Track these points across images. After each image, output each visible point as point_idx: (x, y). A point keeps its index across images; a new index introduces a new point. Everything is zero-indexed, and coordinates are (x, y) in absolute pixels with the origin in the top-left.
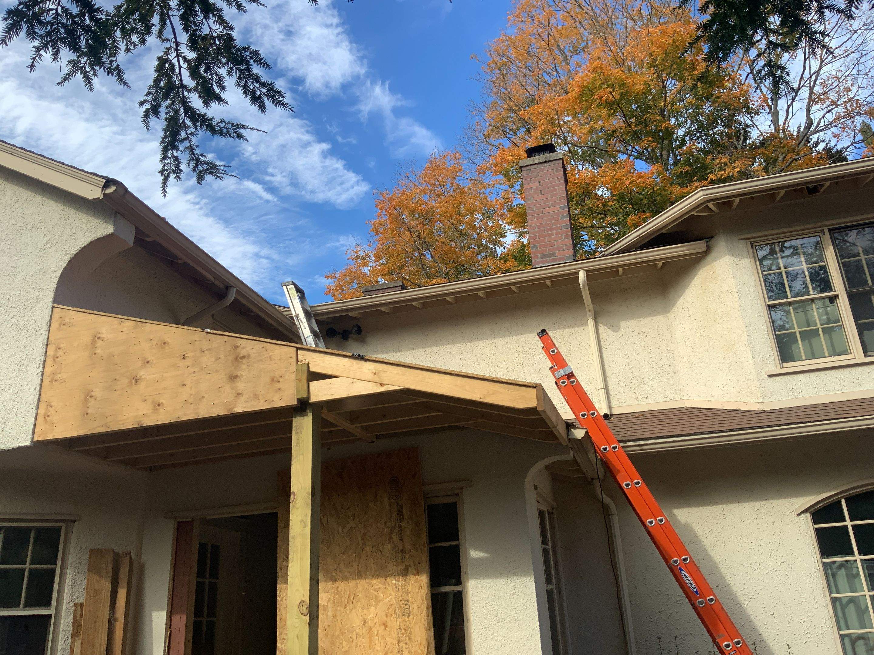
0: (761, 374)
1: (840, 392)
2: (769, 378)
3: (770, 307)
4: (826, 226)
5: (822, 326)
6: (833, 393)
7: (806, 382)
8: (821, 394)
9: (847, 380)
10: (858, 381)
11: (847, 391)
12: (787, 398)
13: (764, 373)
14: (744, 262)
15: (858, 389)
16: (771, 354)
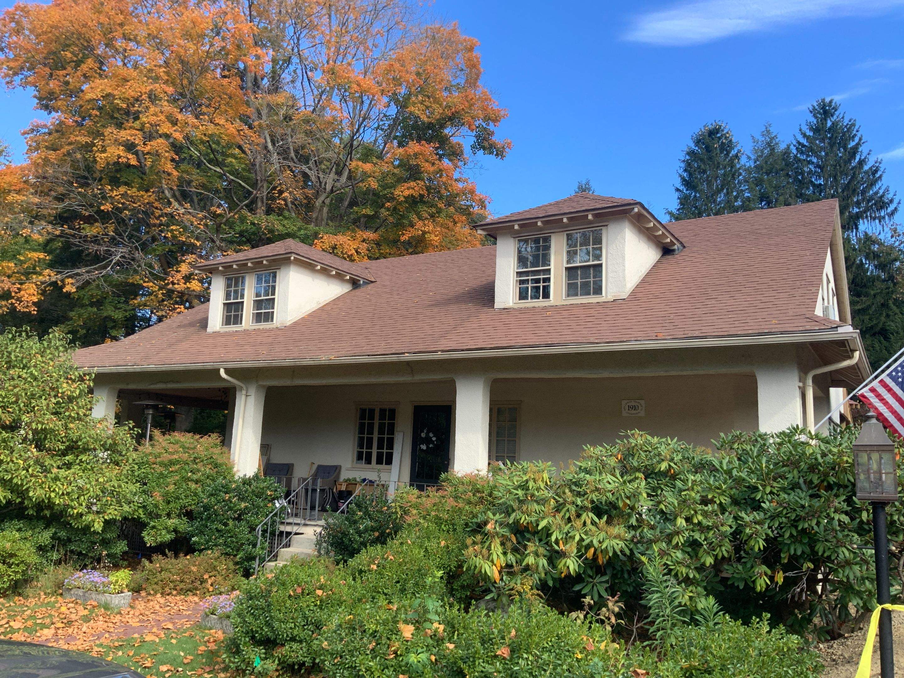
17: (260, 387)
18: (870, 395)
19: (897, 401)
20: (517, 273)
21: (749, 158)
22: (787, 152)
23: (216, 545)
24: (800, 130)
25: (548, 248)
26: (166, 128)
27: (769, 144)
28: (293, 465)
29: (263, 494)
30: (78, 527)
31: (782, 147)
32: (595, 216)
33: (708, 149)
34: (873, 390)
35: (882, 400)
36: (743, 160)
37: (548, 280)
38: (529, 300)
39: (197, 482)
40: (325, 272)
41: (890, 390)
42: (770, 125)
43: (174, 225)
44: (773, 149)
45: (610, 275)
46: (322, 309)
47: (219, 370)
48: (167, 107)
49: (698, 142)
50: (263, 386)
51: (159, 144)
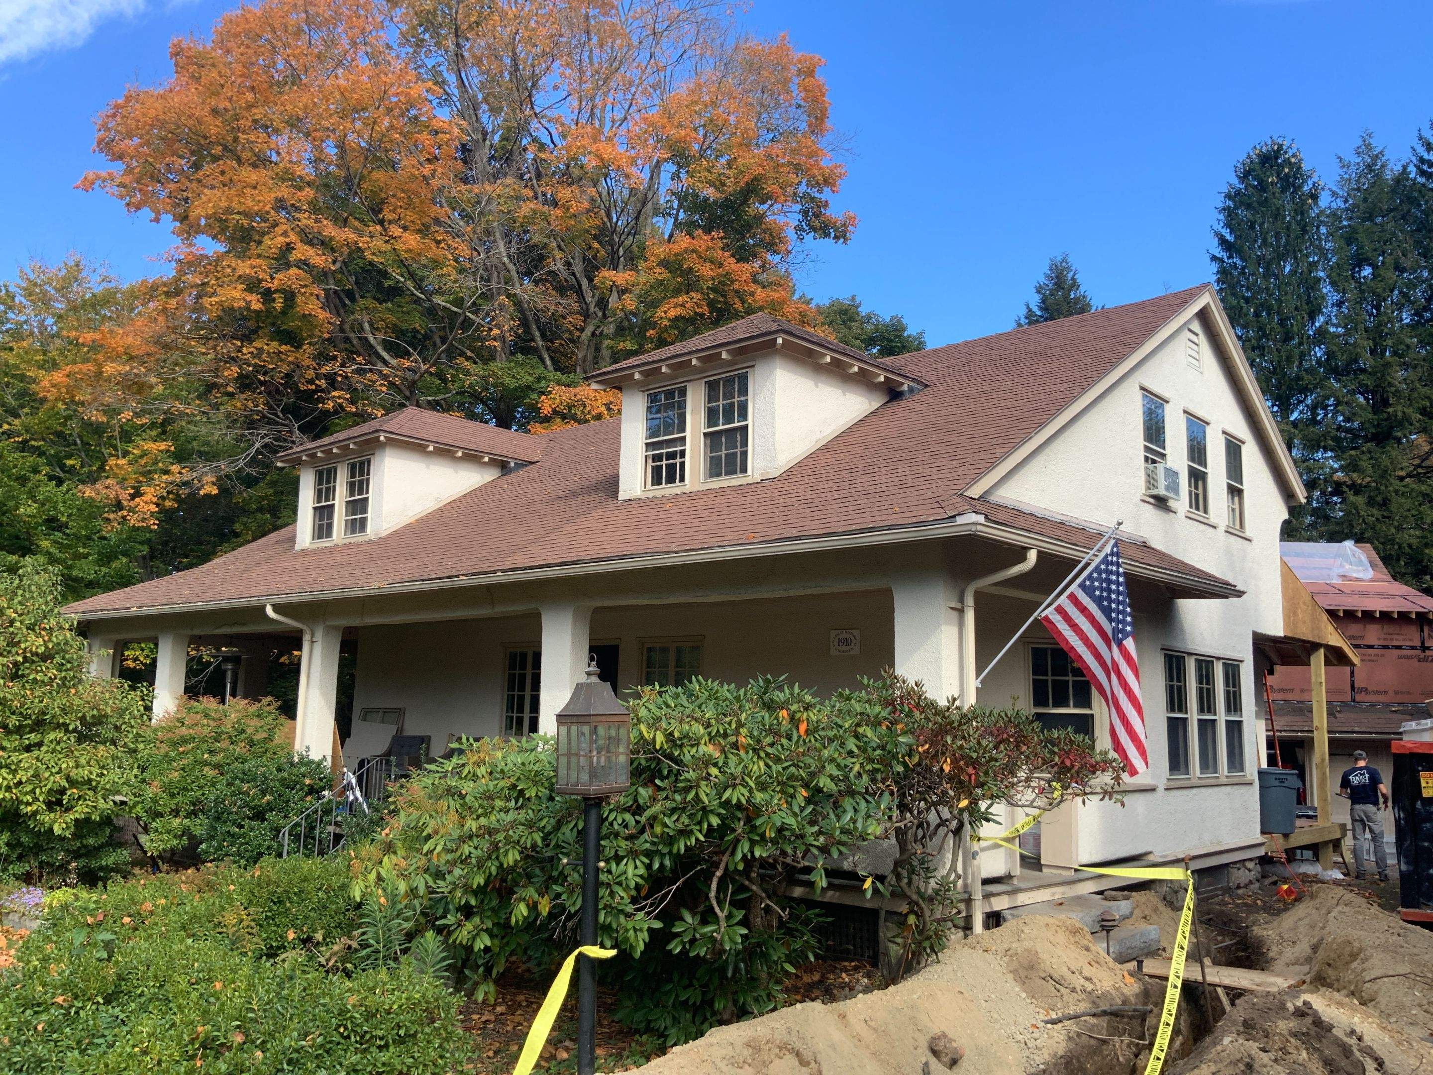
17: (329, 630)
18: (1057, 619)
19: (1094, 627)
20: (647, 444)
21: (1334, 194)
22: (1402, 178)
23: (227, 855)
24: (1421, 138)
25: (682, 405)
26: (302, 251)
27: (1370, 167)
28: (429, 738)
29: (297, 783)
30: (40, 830)
31: (1393, 169)
32: (735, 353)
33: (1262, 187)
34: (1060, 610)
35: (1074, 626)
36: (1325, 200)
37: (683, 454)
38: (664, 485)
39: (217, 766)
40: (445, 452)
41: (1083, 610)
42: (1370, 135)
43: (335, 389)
44: (1378, 176)
45: (757, 442)
46: (441, 510)
47: (264, 607)
48: (305, 220)
49: (1244, 177)
50: (336, 628)
51: (291, 277)
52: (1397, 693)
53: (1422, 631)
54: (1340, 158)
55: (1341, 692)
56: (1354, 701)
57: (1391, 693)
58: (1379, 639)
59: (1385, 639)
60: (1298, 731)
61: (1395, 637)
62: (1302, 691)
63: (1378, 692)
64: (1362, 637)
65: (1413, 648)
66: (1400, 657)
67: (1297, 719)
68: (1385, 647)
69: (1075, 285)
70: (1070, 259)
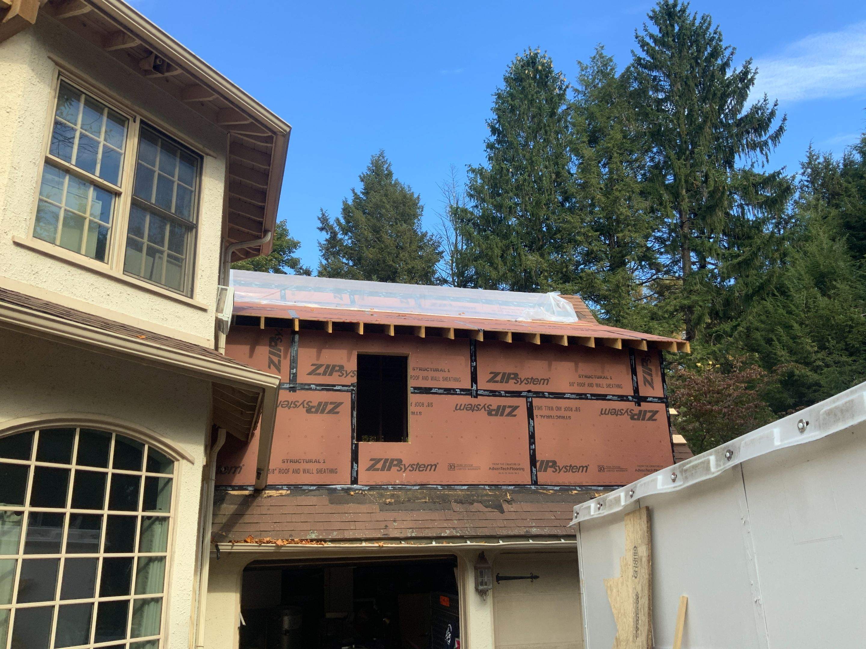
0: (6, 237)
1: (85, 301)
2: (13, 247)
3: (48, 162)
4: (141, 115)
5: (92, 218)
6: (78, 299)
7: (54, 272)
8: (65, 294)
9: (97, 290)
10: (107, 297)
11: (92, 303)
12: (25, 282)
13: (10, 236)
14: (42, 87)
15: (105, 306)
16: (28, 218)
21: (576, 90)
27: (602, 71)
31: (620, 70)
42: (603, 48)
52: (601, 469)
53: (634, 372)
54: (579, 62)
55: (515, 468)
56: (535, 483)
57: (592, 469)
58: (572, 384)
59: (582, 385)
60: (430, 539)
61: (595, 381)
62: (452, 467)
63: (571, 468)
64: (546, 381)
65: (622, 398)
66: (603, 412)
67: (435, 515)
68: (581, 396)
69: (390, 174)
70: (387, 155)
